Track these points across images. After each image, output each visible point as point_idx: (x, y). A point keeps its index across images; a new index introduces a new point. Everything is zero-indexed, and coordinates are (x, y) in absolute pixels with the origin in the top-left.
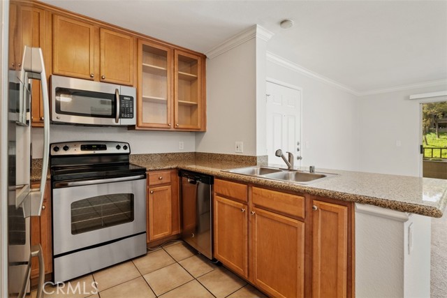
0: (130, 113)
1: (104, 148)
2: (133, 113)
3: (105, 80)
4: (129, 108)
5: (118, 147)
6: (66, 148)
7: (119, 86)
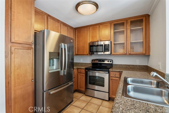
0: (108, 50)
1: (104, 61)
2: (109, 50)
3: (102, 40)
4: (108, 48)
5: (108, 61)
6: (95, 61)
7: (104, 41)
